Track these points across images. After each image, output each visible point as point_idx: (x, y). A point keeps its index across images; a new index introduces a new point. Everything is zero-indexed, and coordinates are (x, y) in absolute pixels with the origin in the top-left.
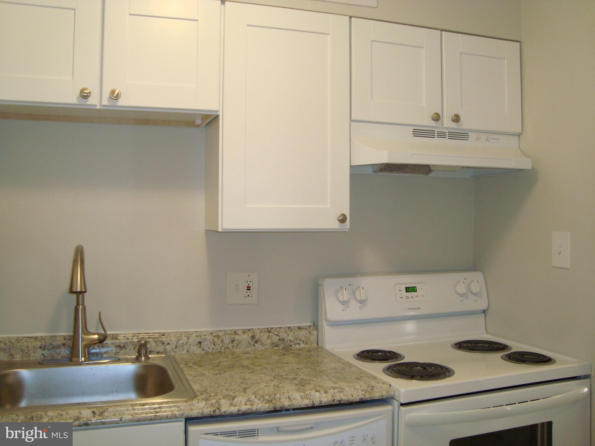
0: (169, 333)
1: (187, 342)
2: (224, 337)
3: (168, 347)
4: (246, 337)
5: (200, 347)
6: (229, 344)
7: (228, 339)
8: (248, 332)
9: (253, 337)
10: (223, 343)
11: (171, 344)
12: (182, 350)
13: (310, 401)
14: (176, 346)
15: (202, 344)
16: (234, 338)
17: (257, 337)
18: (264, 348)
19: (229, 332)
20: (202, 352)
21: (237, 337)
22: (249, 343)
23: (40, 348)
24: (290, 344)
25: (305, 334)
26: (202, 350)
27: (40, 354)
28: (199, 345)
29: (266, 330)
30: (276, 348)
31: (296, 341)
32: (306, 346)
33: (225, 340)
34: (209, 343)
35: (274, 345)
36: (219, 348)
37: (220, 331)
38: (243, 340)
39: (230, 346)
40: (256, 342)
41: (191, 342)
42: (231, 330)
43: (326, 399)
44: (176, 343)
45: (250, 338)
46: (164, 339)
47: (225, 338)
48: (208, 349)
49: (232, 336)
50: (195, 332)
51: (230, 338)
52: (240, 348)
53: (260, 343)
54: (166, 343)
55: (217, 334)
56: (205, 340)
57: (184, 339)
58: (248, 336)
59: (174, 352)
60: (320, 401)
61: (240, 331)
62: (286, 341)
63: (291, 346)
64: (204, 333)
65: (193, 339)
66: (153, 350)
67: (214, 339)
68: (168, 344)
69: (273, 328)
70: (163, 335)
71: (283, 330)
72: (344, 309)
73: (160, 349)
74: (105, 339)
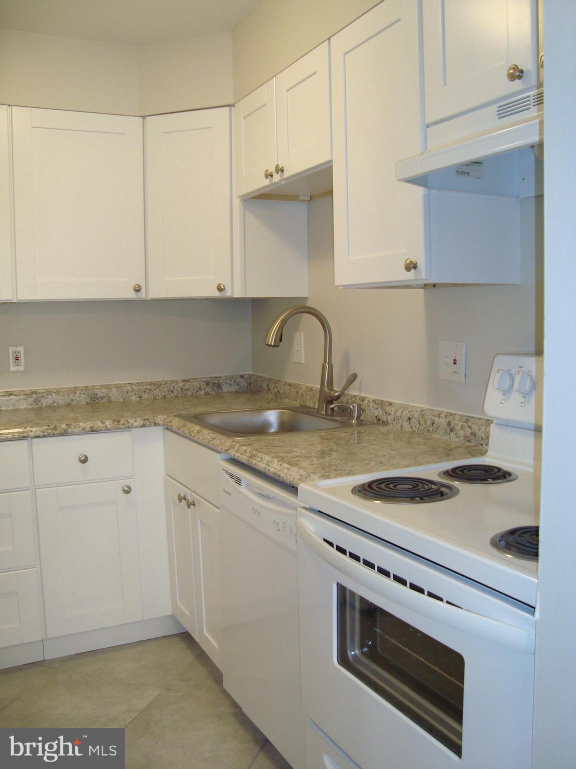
0: (395, 404)
1: (401, 416)
2: (428, 417)
3: (389, 417)
4: (443, 422)
5: (410, 424)
6: (430, 426)
7: (430, 420)
8: (450, 417)
9: (449, 424)
10: (426, 424)
11: (391, 415)
12: (397, 423)
14: (394, 418)
15: (411, 420)
16: (434, 421)
17: (453, 424)
18: (457, 440)
19: (436, 412)
20: (411, 429)
21: (436, 419)
22: (445, 430)
28: (409, 421)
29: (464, 418)
30: (468, 443)
33: (427, 421)
34: (415, 421)
35: (467, 439)
36: (423, 429)
37: (430, 410)
38: (441, 423)
39: (431, 429)
40: (451, 431)
41: (404, 417)
42: (438, 411)
44: (394, 415)
45: (446, 424)
46: (387, 408)
48: (415, 428)
49: (434, 418)
52: (438, 433)
53: (454, 432)
56: (414, 416)
57: (400, 412)
58: (446, 420)
59: (392, 424)
61: (444, 414)
62: (477, 436)
64: (417, 410)
65: (406, 414)
66: (380, 418)
67: (420, 418)
68: (389, 414)
69: (472, 417)
70: (391, 404)
71: (479, 423)
72: (503, 402)
73: (384, 418)
74: (338, 397)
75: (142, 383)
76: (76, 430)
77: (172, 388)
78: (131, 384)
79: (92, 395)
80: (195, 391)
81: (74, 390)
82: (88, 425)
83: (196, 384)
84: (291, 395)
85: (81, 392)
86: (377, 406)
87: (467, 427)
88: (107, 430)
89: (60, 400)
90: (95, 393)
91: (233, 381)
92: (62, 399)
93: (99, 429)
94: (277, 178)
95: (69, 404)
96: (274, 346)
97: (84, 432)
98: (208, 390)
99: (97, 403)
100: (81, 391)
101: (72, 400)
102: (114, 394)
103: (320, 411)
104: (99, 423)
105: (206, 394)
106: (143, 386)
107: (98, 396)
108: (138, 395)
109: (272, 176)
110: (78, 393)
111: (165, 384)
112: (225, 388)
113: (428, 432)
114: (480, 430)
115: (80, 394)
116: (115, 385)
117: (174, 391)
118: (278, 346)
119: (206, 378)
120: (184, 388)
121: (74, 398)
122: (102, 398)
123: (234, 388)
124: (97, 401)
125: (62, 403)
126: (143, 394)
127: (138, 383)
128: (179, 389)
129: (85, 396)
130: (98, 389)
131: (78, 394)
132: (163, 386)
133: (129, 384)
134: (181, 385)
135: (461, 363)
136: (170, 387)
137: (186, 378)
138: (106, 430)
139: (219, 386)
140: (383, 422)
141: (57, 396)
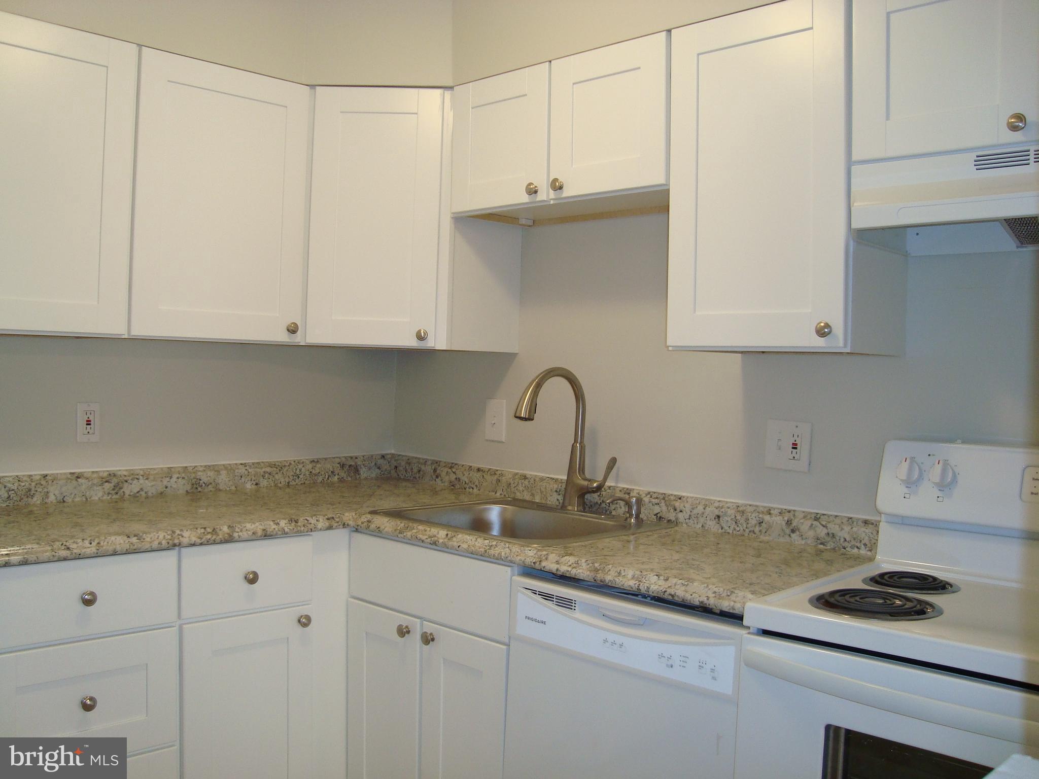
0: (688, 497)
1: (703, 513)
2: (750, 514)
3: (680, 515)
4: (779, 521)
5: (718, 523)
6: (755, 526)
7: (755, 519)
8: (787, 514)
9: (789, 523)
10: (748, 523)
11: (685, 513)
12: (696, 523)
13: (636, 584)
14: (690, 516)
15: (721, 519)
16: (763, 519)
17: (794, 524)
18: (803, 542)
19: (761, 509)
20: (720, 531)
21: (767, 518)
22: (783, 530)
23: (556, 491)
24: (843, 545)
25: (870, 534)
26: (720, 529)
27: (556, 498)
28: (717, 520)
29: (813, 516)
30: (822, 546)
31: (853, 543)
32: (869, 553)
33: (750, 520)
34: (729, 519)
35: (819, 541)
36: (742, 529)
37: (750, 505)
38: (775, 522)
39: (757, 529)
40: (793, 531)
41: (708, 515)
42: (765, 507)
43: (656, 587)
44: (689, 512)
45: (784, 523)
46: (677, 504)
47: (751, 516)
48: (728, 528)
49: (761, 516)
50: (719, 501)
51: (757, 518)
52: (770, 535)
53: (798, 533)
54: (678, 510)
55: (744, 509)
56: (725, 514)
57: (700, 508)
58: (782, 519)
59: (686, 523)
60: (647, 587)
61: (776, 510)
62: (838, 538)
63: (845, 548)
64: (728, 505)
65: (711, 511)
66: (663, 516)
67: (736, 515)
68: (681, 511)
69: (824, 515)
70: (680, 499)
71: (838, 521)
72: (907, 496)
73: (672, 516)
74: (599, 488)
75: (258, 463)
76: (244, 535)
77: (298, 472)
78: (244, 465)
79: (194, 481)
80: (327, 476)
81: (169, 473)
82: (258, 527)
83: (329, 466)
84: (484, 484)
85: (180, 476)
86: (656, 501)
87: (821, 526)
88: (285, 534)
89: (151, 487)
90: (198, 477)
91: (373, 464)
92: (152, 486)
93: (275, 533)
94: (546, 195)
95: (161, 493)
96: (525, 419)
97: (255, 537)
98: (343, 474)
99: (200, 492)
100: (179, 474)
101: (166, 487)
102: (223, 479)
103: (566, 507)
104: (272, 523)
105: (341, 480)
106: (262, 468)
107: (201, 482)
108: (254, 480)
109: (536, 192)
110: (175, 476)
111: (289, 466)
112: (364, 473)
113: (752, 534)
114: (842, 529)
115: (178, 478)
116: (224, 465)
117: (301, 476)
118: (532, 420)
119: (340, 458)
120: (314, 472)
121: (169, 485)
122: (207, 485)
123: (375, 473)
124: (199, 489)
125: (152, 491)
126: (261, 479)
127: (253, 464)
128: (307, 473)
129: (184, 481)
130: (201, 471)
131: (174, 479)
132: (286, 469)
133: (241, 464)
134: (310, 466)
135: (804, 448)
136: (296, 469)
137: (315, 457)
138: (282, 534)
139: (356, 470)
140: (669, 521)
141: (147, 481)
